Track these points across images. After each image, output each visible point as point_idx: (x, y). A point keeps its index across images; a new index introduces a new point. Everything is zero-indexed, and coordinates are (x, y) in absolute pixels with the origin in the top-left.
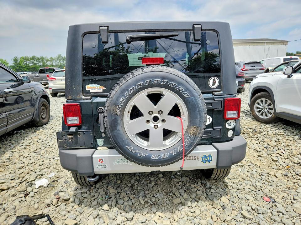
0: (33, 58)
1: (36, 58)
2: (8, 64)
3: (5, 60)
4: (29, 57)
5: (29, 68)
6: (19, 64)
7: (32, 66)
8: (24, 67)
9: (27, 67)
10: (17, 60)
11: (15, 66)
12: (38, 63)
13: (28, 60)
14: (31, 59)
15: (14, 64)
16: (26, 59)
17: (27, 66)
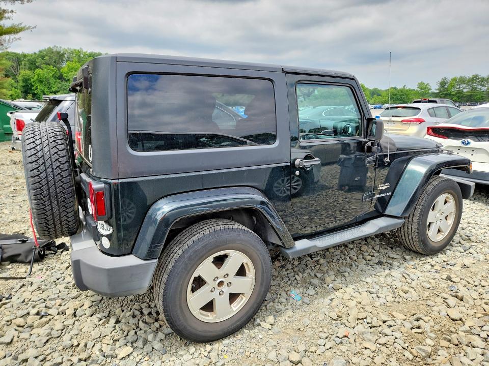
0: (474, 79)
1: (478, 79)
2: (430, 89)
3: (427, 84)
4: (466, 78)
5: (462, 97)
6: (447, 89)
7: (467, 92)
8: (453, 95)
9: (458, 95)
10: (446, 84)
11: (440, 93)
12: (480, 87)
13: (463, 82)
14: (469, 81)
15: (438, 89)
16: (462, 81)
17: (460, 92)
